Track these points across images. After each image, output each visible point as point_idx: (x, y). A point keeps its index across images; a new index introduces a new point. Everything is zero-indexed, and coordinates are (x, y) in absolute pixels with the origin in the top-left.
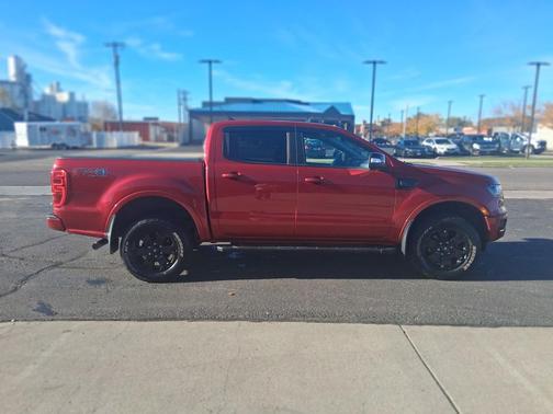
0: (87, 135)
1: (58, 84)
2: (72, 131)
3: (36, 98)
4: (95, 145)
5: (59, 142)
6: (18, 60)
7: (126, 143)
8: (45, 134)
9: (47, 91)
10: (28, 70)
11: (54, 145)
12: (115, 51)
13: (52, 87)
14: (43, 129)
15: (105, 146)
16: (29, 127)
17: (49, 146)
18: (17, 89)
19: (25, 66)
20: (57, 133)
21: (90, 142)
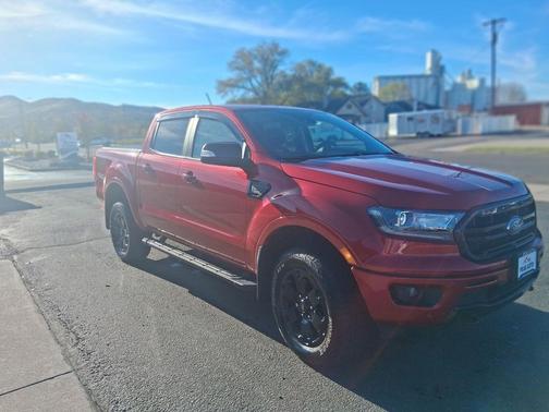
0: (452, 122)
1: (470, 72)
2: (436, 119)
3: (447, 88)
4: (459, 132)
5: (422, 131)
6: (435, 53)
7: (495, 128)
8: (411, 123)
9: (459, 79)
10: (442, 62)
11: (418, 134)
12: (493, 28)
13: (463, 75)
14: (410, 119)
15: (469, 132)
16: (399, 117)
17: (414, 135)
18: (431, 81)
19: (440, 58)
20: (422, 121)
21: (454, 129)
